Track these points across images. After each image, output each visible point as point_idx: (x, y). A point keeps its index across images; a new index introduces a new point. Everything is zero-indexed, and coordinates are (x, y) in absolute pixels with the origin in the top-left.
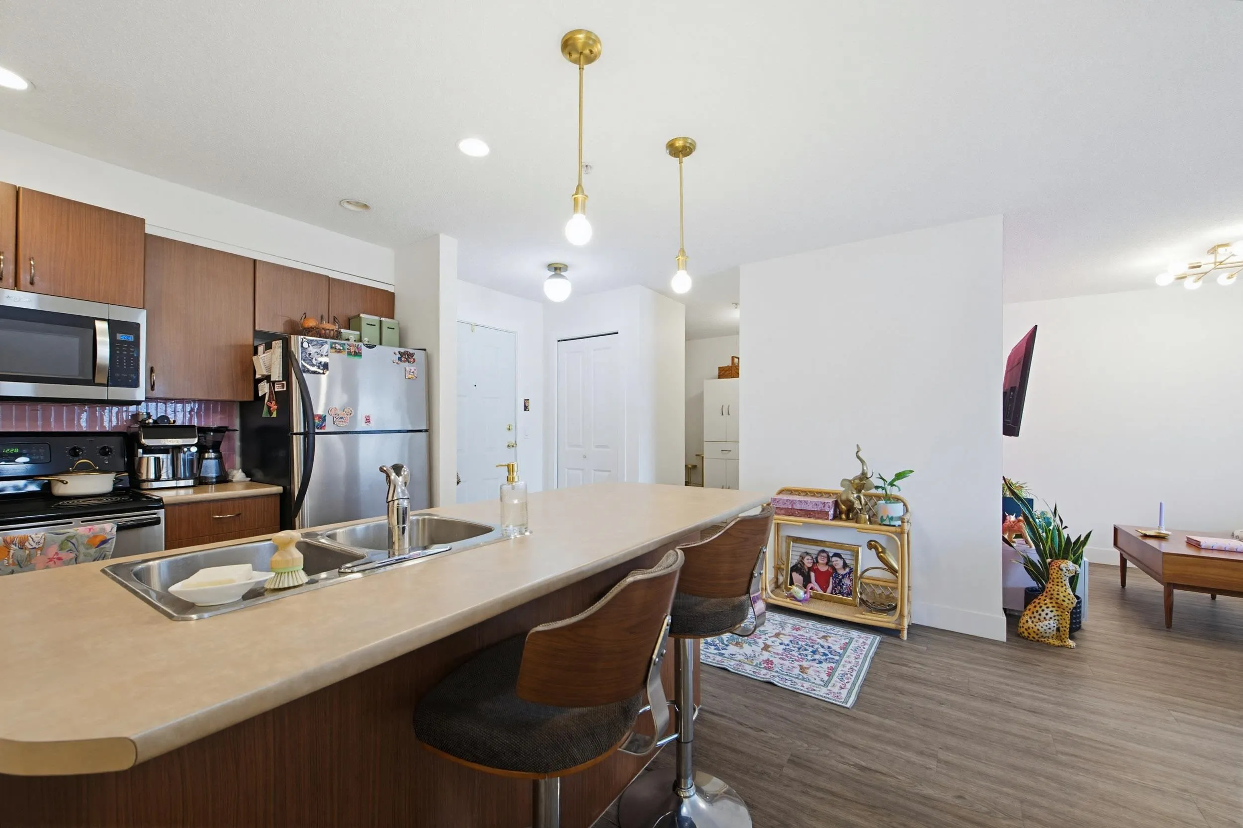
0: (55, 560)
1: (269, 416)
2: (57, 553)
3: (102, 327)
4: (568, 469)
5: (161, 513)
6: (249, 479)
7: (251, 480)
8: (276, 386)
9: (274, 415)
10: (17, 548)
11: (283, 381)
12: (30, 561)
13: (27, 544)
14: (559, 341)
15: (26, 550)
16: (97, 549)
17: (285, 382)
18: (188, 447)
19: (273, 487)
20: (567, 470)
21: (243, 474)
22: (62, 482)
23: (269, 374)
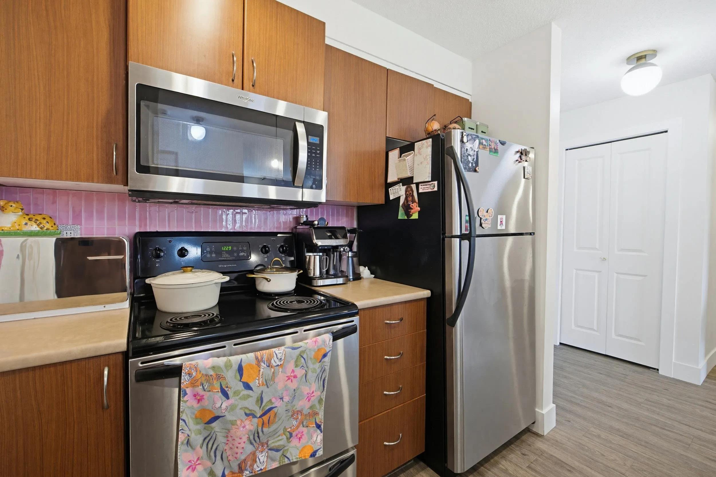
0: (292, 378)
1: (406, 218)
2: (293, 371)
3: (301, 129)
4: (577, 270)
5: (356, 320)
6: (374, 276)
7: (374, 277)
8: (420, 187)
9: (415, 216)
10: (265, 366)
11: (432, 181)
12: (274, 380)
13: (272, 361)
14: (567, 150)
15: (272, 367)
16: (320, 363)
17: (436, 183)
18: (344, 247)
19: (420, 291)
20: (575, 271)
21: (369, 271)
22: (267, 279)
23: (413, 176)
